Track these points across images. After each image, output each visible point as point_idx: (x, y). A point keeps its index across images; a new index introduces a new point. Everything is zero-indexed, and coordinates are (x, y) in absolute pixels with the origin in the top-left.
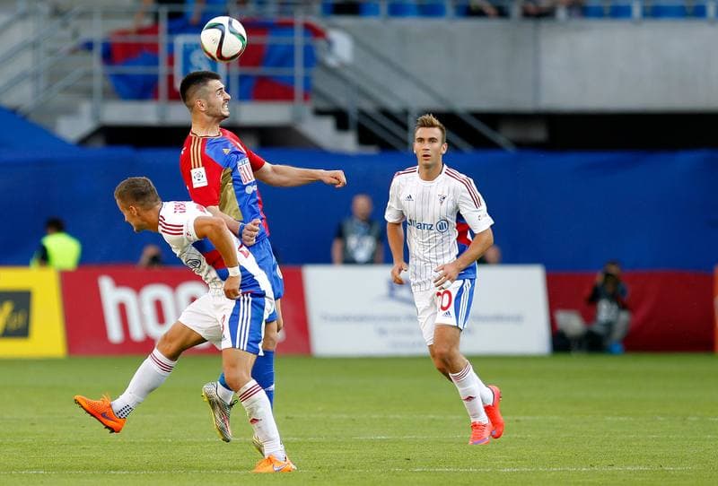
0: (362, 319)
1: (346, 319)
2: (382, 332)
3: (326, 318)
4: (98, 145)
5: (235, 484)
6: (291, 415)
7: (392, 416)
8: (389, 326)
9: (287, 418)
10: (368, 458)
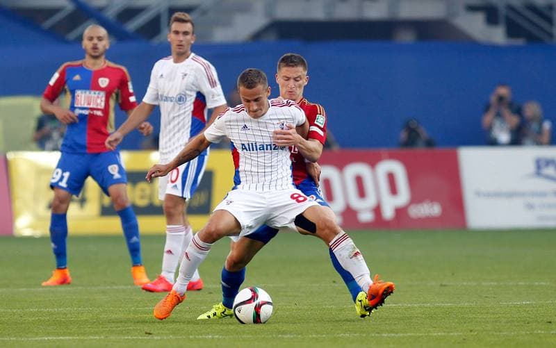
0: (511, 195)
1: (497, 195)
2: (530, 207)
3: (478, 194)
4: (271, 38)
5: (392, 346)
6: (444, 283)
7: (537, 284)
8: (536, 201)
9: (441, 285)
10: (513, 321)
